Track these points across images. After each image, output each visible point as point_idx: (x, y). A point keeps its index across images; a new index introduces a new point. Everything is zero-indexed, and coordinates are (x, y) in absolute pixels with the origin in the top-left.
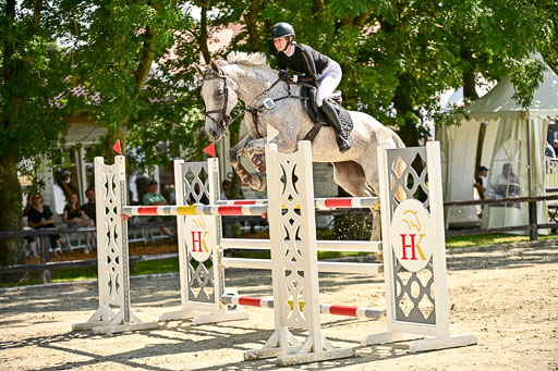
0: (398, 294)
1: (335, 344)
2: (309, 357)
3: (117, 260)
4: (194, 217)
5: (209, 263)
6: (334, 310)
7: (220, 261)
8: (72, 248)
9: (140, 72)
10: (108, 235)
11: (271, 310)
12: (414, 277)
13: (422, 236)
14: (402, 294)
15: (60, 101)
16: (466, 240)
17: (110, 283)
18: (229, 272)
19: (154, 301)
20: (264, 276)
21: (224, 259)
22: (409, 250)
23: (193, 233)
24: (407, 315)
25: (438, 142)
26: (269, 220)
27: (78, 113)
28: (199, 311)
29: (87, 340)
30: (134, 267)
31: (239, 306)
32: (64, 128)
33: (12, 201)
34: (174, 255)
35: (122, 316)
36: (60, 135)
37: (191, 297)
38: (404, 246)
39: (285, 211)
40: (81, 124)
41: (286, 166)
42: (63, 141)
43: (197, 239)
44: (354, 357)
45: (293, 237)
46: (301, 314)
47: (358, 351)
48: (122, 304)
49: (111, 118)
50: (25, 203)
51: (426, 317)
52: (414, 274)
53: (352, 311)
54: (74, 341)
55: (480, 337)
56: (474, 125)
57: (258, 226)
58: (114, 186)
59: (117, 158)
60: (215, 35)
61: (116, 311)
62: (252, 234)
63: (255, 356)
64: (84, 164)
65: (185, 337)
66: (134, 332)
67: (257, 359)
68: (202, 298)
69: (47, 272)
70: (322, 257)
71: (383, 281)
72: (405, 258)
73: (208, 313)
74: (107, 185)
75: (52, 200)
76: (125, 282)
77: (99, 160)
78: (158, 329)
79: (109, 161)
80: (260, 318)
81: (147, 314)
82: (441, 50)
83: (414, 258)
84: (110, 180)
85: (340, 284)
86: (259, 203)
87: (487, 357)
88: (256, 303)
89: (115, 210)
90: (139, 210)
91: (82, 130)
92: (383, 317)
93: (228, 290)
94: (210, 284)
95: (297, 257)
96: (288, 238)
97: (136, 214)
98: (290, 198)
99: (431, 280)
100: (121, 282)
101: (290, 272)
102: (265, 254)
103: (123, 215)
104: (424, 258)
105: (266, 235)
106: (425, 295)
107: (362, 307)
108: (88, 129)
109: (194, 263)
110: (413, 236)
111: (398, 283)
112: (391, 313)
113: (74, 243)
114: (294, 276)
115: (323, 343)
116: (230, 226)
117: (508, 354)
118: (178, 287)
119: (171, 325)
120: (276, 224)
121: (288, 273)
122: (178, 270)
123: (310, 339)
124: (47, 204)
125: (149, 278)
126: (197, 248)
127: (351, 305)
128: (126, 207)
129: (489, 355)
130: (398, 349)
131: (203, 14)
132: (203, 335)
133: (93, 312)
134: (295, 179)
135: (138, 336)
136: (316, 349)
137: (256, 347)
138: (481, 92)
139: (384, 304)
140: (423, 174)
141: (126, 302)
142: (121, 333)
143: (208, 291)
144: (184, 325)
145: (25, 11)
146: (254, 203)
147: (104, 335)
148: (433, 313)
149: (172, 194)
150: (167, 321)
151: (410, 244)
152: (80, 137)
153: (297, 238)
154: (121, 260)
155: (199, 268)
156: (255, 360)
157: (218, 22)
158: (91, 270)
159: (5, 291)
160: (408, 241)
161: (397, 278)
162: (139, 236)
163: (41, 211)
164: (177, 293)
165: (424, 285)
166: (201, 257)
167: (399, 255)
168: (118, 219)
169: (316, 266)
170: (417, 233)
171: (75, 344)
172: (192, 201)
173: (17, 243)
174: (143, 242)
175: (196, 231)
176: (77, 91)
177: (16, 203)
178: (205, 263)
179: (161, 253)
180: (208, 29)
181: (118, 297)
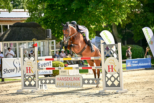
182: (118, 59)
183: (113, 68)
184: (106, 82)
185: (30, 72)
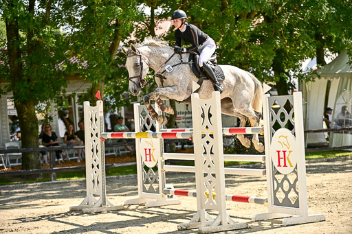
0: (275, 188)
1: (235, 220)
2: (219, 228)
3: (98, 166)
4: (146, 139)
5: (155, 169)
6: (235, 198)
7: (162, 167)
8: (69, 159)
9: (113, 48)
10: (93, 150)
11: (195, 198)
12: (285, 178)
13: (290, 152)
14: (278, 189)
15: (62, 66)
16: (318, 154)
17: (93, 181)
18: (168, 174)
19: (121, 192)
20: (191, 177)
21: (165, 166)
22: (282, 161)
23: (146, 149)
24: (281, 202)
25: (301, 93)
26: (194, 141)
27: (73, 74)
28: (149, 199)
29: (79, 217)
30: (109, 171)
31: (174, 196)
32: (65, 83)
33: (32, 129)
34: (134, 163)
35: (101, 202)
36: (62, 88)
37: (144, 190)
38: (279, 158)
39: (203, 136)
40: (75, 81)
41: (204, 107)
42: (64, 91)
43: (148, 153)
44: (247, 228)
45: (208, 152)
46: (214, 201)
47: (250, 225)
48: (101, 194)
49: (94, 77)
50: (40, 130)
51: (293, 203)
52: (286, 176)
53: (246, 199)
54: (71, 217)
55: (327, 216)
56: (324, 81)
57: (187, 145)
58: (96, 120)
59: (98, 102)
60: (160, 25)
61: (97, 198)
62: (183, 150)
63: (185, 228)
64: (77, 106)
65: (140, 215)
66: (108, 212)
67: (186, 229)
68: (151, 190)
69: (54, 173)
70: (227, 165)
71: (266, 180)
72: (279, 165)
73: (155, 200)
74: (91, 119)
75: (57, 129)
76: (103, 180)
77: (87, 103)
78: (124, 210)
79: (93, 104)
80: (188, 203)
81: (117, 201)
82: (303, 34)
83: (285, 166)
84: (94, 115)
85: (238, 182)
86: (187, 131)
87: (332, 229)
88: (185, 194)
89: (97, 135)
90: (112, 135)
91: (76, 84)
92: (265, 203)
93: (168, 186)
94: (156, 182)
95: (211, 164)
96: (205, 153)
97: (110, 137)
98: (207, 127)
99: (296, 180)
100: (100, 180)
101: (207, 174)
102: (191, 163)
103: (101, 138)
104: (291, 166)
105: (191, 151)
106: (292, 189)
107: (252, 196)
108: (79, 84)
109: (146, 168)
110: (284, 152)
111: (275, 182)
112: (271, 201)
113: (71, 155)
114: (210, 177)
115: (228, 219)
116: (169, 146)
117: (345, 227)
118: (136, 183)
119: (132, 207)
120: (198, 144)
121: (206, 175)
122: (136, 173)
123: (219, 217)
124: (54, 131)
125: (118, 178)
126: (148, 159)
127: (245, 195)
128: (104, 133)
129: (333, 228)
130: (275, 223)
131: (152, 12)
132: (152, 214)
133: (83, 199)
134: (210, 115)
135: (111, 215)
136: (223, 223)
137: (185, 222)
138: (328, 60)
139: (266, 195)
140: (291, 113)
141: (104, 193)
142: (100, 213)
143: (155, 186)
144: (140, 207)
145: (41, 10)
146: (184, 130)
147: (90, 214)
148: (298, 200)
149: (132, 125)
150: (129, 205)
151: (282, 157)
152: (74, 89)
153: (211, 153)
154: (100, 166)
155: (149, 171)
156: (184, 230)
157: (161, 17)
158: (81, 172)
159: (27, 186)
160: (282, 155)
161: (274, 178)
162: (112, 151)
163: (50, 135)
164: (136, 187)
165: (292, 183)
166: (150, 165)
167: (276, 164)
168: (98, 140)
169: (223, 171)
170: (287, 150)
171: (72, 219)
172: (145, 129)
173: (35, 156)
174: (114, 155)
175: (148, 148)
176: (73, 60)
177: (35, 130)
178: (153, 168)
179: (126, 162)
180: (155, 21)
181: (99, 189)
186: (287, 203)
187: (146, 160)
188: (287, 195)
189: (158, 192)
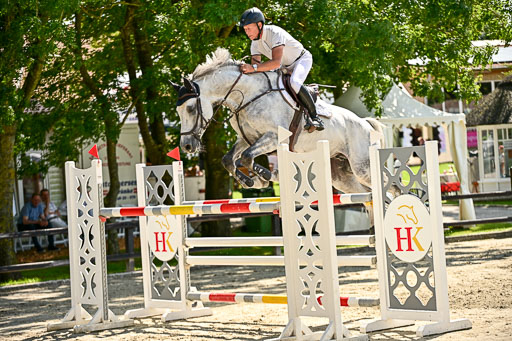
3: (93, 261)
10: (82, 236)
12: (411, 268)
13: (419, 229)
14: (396, 285)
21: (189, 257)
23: (156, 234)
24: (402, 302)
28: (165, 309)
35: (101, 315)
37: (155, 297)
38: (399, 239)
39: (299, 208)
41: (301, 165)
43: (161, 240)
48: (100, 303)
51: (424, 303)
52: (411, 265)
58: (89, 189)
59: (94, 162)
68: (167, 296)
72: (399, 249)
74: (80, 189)
76: (104, 282)
77: (71, 165)
83: (410, 249)
84: (84, 183)
88: (231, 298)
89: (91, 213)
90: (122, 211)
95: (315, 251)
97: (119, 215)
98: (306, 194)
99: (431, 270)
100: (98, 281)
103: (100, 217)
104: (421, 249)
106: (423, 284)
109: (158, 262)
110: (409, 229)
111: (392, 274)
112: (385, 303)
115: (343, 330)
123: (332, 327)
126: (161, 248)
128: (104, 208)
134: (311, 177)
136: (337, 336)
139: (378, 292)
141: (105, 300)
148: (433, 300)
151: (405, 237)
153: (314, 233)
154: (98, 261)
155: (162, 266)
160: (404, 234)
161: (391, 269)
165: (422, 274)
168: (94, 221)
169: (336, 261)
170: (414, 226)
175: (160, 231)
178: (169, 262)
181: (98, 298)
182: (428, 206)
183: (412, 236)
184: (392, 289)
185: (164, 250)
186: (413, 304)
187: (157, 250)
188: (413, 293)
189: (178, 298)
